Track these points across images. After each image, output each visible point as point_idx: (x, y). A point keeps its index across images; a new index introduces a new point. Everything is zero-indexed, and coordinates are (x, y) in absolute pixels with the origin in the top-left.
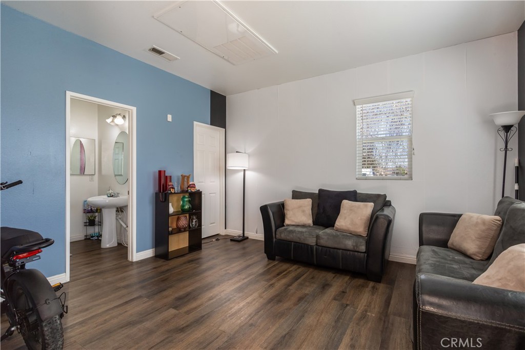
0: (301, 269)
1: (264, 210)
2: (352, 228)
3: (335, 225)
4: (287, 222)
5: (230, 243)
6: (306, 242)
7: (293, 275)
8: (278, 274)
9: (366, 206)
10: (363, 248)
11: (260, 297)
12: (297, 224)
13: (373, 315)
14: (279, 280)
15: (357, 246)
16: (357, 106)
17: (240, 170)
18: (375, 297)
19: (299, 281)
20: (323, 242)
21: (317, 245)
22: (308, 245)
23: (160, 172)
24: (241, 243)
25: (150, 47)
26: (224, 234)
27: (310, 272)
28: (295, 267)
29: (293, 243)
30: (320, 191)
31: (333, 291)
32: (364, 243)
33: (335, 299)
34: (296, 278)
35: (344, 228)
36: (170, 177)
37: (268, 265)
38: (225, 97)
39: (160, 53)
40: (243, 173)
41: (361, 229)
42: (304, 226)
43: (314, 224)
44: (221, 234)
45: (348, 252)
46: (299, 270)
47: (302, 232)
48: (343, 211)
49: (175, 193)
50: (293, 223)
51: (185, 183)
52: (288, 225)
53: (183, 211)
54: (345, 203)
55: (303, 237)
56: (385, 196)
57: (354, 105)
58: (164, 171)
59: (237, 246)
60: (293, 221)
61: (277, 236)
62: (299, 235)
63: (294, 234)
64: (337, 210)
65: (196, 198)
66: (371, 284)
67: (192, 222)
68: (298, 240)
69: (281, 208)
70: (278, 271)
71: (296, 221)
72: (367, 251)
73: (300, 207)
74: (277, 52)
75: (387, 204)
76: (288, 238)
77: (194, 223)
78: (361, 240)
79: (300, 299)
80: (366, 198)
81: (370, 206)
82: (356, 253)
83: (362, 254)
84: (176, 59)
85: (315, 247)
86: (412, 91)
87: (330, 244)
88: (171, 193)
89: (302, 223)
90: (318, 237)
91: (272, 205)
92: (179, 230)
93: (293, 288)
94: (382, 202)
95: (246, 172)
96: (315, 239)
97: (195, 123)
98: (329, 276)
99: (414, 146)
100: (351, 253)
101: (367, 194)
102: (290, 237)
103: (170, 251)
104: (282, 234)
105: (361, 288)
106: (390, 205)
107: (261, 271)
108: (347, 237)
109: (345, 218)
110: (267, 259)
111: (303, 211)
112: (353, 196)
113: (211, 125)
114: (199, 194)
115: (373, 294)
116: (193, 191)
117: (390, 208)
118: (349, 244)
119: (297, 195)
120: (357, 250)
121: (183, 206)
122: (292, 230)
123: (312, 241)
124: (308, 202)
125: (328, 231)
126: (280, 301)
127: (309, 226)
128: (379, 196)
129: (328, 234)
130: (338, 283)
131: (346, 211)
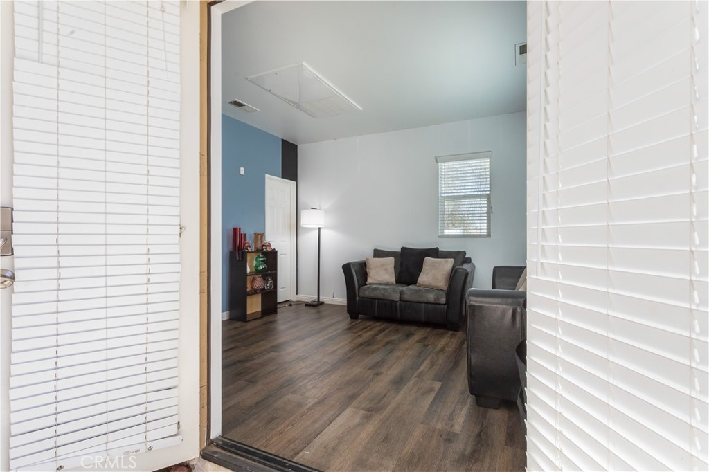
0: (384, 325)
1: (347, 268)
2: (434, 283)
3: (418, 281)
4: (370, 280)
5: (304, 307)
6: (390, 298)
7: (378, 329)
8: (364, 329)
9: (447, 262)
10: (443, 300)
11: (351, 342)
12: (380, 282)
13: (450, 349)
14: (365, 332)
15: (438, 298)
16: (440, 164)
17: (314, 229)
18: (453, 340)
19: (385, 332)
20: (406, 297)
21: (400, 300)
22: (392, 301)
23: (235, 230)
24: (317, 307)
25: (232, 100)
26: (295, 300)
27: (393, 326)
28: (378, 324)
29: (377, 300)
30: (403, 249)
31: (417, 337)
32: (444, 295)
33: (418, 342)
34: (381, 331)
35: (427, 283)
36: (245, 234)
37: (351, 323)
38: (297, 146)
39: (239, 105)
40: (317, 231)
41: (442, 283)
42: (386, 284)
43: (397, 283)
44: (292, 300)
45: (430, 306)
46: (383, 326)
47: (385, 289)
48: (425, 267)
49: (251, 252)
50: (376, 282)
51: (259, 242)
52: (371, 284)
53: (258, 272)
54: (428, 260)
55: (387, 294)
56: (464, 253)
57: (437, 161)
58: (240, 229)
59: (313, 310)
60: (376, 280)
61: (360, 294)
62: (382, 292)
63: (378, 291)
64: (420, 267)
65: (271, 258)
66: (451, 332)
67: (267, 283)
68: (382, 297)
69: (363, 267)
70: (363, 327)
71: (379, 279)
72: (447, 303)
73: (382, 265)
74: (361, 109)
75: (468, 261)
76: (372, 295)
77: (268, 285)
78: (442, 293)
79: (387, 343)
80: (447, 255)
81: (450, 262)
82: (437, 306)
83: (443, 306)
84: (256, 111)
85: (398, 303)
86: (490, 151)
87: (414, 298)
88: (248, 252)
89: (384, 282)
90: (401, 293)
91: (354, 264)
92: (255, 292)
93: (379, 337)
94: (461, 258)
95: (321, 230)
96: (399, 295)
97: (267, 176)
98: (413, 328)
99: (492, 205)
100: (433, 305)
101: (448, 252)
102: (374, 294)
103: (248, 313)
104: (366, 292)
105: (441, 335)
106: (470, 262)
107: (346, 327)
108: (429, 291)
109: (427, 274)
110: (349, 319)
111: (386, 270)
112: (435, 253)
113: (282, 177)
114: (274, 253)
115: (451, 338)
116: (269, 250)
117: (470, 265)
118: (431, 297)
119: (378, 254)
120: (438, 302)
121: (256, 267)
122: (375, 288)
123: (396, 297)
124: (391, 260)
125: (412, 287)
126: (369, 345)
127: (392, 284)
128: (459, 252)
129: (412, 289)
130: (420, 333)
131: (427, 268)
